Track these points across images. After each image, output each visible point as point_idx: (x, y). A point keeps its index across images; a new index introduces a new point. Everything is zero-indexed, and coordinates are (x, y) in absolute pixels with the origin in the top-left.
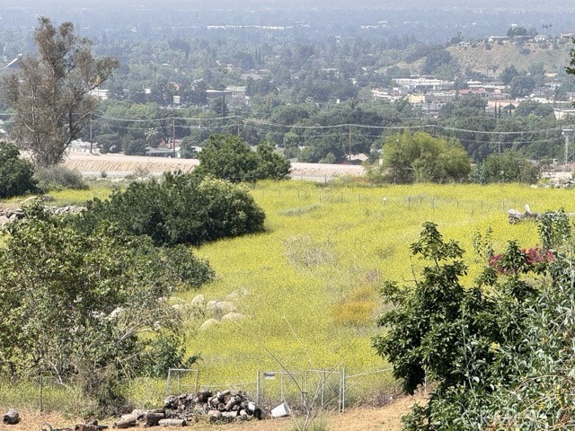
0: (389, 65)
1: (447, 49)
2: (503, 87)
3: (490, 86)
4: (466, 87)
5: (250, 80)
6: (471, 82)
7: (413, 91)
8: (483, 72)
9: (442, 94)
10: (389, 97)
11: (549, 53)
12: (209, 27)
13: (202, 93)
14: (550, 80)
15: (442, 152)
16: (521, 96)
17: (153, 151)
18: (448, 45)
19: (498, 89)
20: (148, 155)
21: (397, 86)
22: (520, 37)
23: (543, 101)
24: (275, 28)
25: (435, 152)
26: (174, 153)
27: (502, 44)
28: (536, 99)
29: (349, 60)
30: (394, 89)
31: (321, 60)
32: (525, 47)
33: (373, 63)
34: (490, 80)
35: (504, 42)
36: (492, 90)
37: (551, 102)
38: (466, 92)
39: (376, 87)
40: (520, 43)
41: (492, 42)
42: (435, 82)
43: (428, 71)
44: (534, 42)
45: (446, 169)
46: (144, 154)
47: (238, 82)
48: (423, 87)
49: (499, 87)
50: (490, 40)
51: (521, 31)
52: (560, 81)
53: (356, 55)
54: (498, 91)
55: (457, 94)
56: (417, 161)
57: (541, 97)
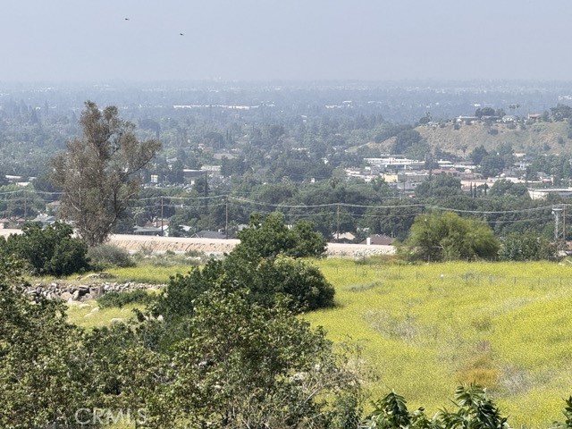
0: (358, 144)
1: (417, 129)
2: (473, 167)
3: (461, 166)
4: (437, 166)
5: (225, 160)
6: (441, 162)
7: (385, 171)
8: (452, 152)
9: (415, 174)
10: (362, 176)
11: (516, 134)
12: (175, 107)
13: (179, 173)
14: (520, 159)
15: (469, 231)
16: (493, 176)
17: (140, 229)
18: (417, 125)
19: (469, 169)
20: (135, 234)
21: (369, 165)
22: (488, 117)
23: (515, 180)
24: (241, 107)
25: (463, 231)
26: (163, 231)
27: (470, 124)
28: (507, 179)
29: (318, 139)
30: (366, 168)
31: (292, 140)
32: (493, 127)
33: (342, 143)
34: (459, 160)
35: (473, 122)
36: (463, 170)
37: (523, 182)
38: (439, 171)
39: (348, 166)
40: (489, 123)
41: (460, 122)
42: (406, 162)
43: (397, 151)
44: (502, 122)
45: (473, 247)
46: (132, 232)
47: (212, 161)
48: (395, 166)
49: (470, 167)
50: (459, 120)
51: (489, 112)
52: (528, 161)
53: (326, 135)
54: (468, 171)
55: (430, 173)
56: (445, 240)
57: (512, 176)
